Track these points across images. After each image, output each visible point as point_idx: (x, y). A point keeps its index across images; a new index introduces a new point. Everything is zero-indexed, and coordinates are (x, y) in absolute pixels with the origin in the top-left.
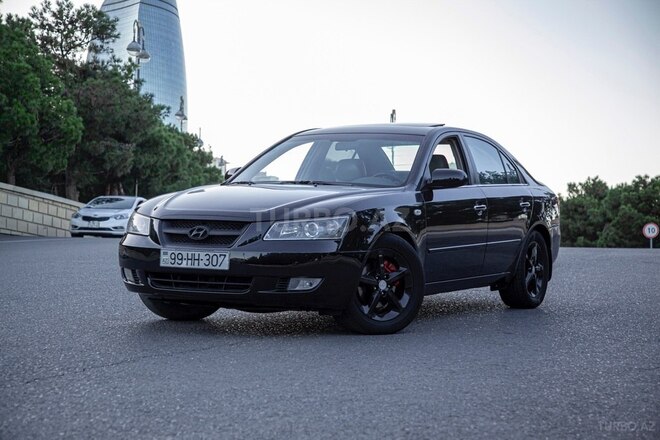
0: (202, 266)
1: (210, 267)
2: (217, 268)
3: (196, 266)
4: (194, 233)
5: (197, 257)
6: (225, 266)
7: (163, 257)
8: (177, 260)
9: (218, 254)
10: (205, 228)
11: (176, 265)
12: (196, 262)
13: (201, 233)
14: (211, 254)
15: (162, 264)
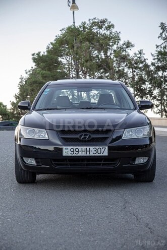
0: (92, 154)
1: (97, 155)
2: (101, 155)
3: (88, 154)
4: (83, 137)
5: (88, 150)
6: (106, 153)
7: (64, 151)
8: (75, 152)
9: (101, 148)
10: (89, 134)
11: (74, 155)
12: (88, 152)
13: (87, 137)
14: (97, 148)
15: (64, 154)
